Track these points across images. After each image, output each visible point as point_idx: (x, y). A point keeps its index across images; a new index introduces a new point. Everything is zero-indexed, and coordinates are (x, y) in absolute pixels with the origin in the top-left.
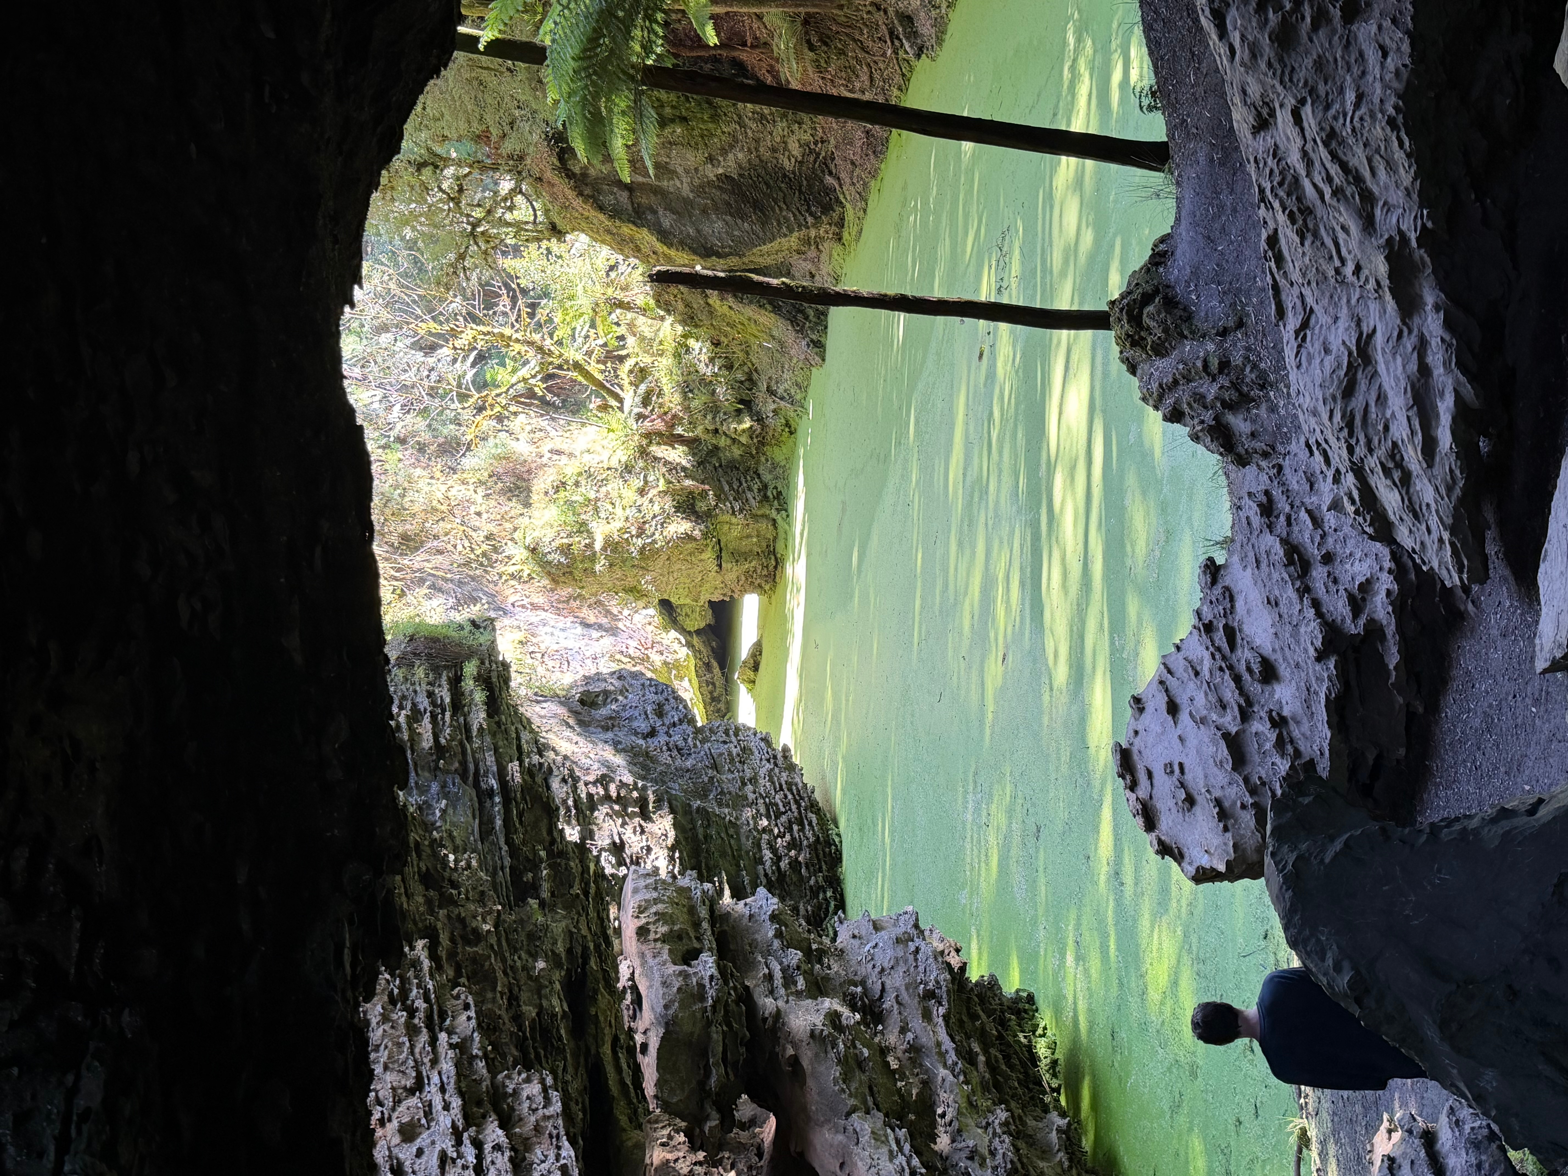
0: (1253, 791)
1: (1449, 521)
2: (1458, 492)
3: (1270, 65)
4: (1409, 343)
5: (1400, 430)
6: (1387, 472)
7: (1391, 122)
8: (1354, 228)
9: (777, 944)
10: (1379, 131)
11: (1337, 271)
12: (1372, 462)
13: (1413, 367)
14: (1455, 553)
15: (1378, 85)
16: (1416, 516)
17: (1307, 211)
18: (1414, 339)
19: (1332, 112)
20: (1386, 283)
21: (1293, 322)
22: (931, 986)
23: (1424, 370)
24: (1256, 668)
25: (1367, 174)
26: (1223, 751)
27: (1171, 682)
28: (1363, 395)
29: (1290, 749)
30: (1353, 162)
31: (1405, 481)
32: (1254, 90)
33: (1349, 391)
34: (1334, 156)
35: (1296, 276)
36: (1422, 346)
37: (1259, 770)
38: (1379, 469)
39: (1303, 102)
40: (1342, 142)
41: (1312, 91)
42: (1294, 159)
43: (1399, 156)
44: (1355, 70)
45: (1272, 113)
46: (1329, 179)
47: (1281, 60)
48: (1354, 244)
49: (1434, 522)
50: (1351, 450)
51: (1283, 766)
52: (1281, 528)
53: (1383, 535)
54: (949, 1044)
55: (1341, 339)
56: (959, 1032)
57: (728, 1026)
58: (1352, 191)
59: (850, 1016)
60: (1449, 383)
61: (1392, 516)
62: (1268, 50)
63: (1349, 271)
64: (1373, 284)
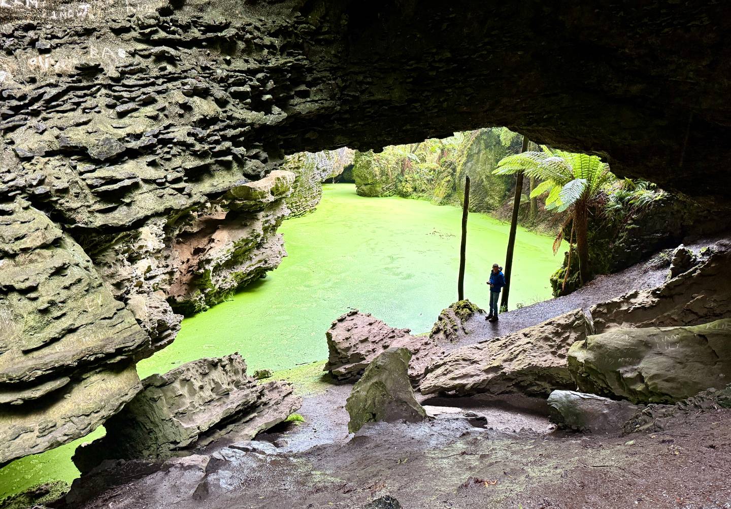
0: (354, 346)
1: (436, 385)
2: (444, 386)
3: (540, 336)
4: (478, 372)
5: (457, 372)
6: (446, 370)
7: (530, 364)
8: (505, 358)
9: (276, 217)
10: (527, 361)
11: (493, 355)
12: (448, 366)
13: (473, 374)
14: (429, 387)
15: (537, 360)
16: (436, 377)
17: (506, 347)
18: (480, 373)
19: (530, 350)
20: (492, 366)
21: (479, 346)
22: (268, 262)
23: (472, 376)
24: (386, 344)
25: (517, 359)
26: (363, 338)
27: (377, 324)
28: (463, 363)
29: (368, 354)
30: (519, 356)
31: (444, 374)
32: (533, 333)
33: (464, 360)
34: (520, 352)
35: (490, 345)
36: (478, 375)
37: (360, 346)
38: (446, 368)
39: (532, 344)
40: (524, 353)
41: (535, 346)
42: (518, 343)
43: (522, 366)
44: (540, 355)
45: (528, 337)
46: (515, 351)
47: (541, 338)
48: (500, 358)
49: (436, 381)
50: (450, 361)
51: (363, 352)
52: (423, 347)
53: (428, 371)
54: (253, 268)
55: (476, 357)
56: (256, 271)
57: (254, 205)
58: (513, 356)
59: (259, 240)
60: (470, 382)
61: (434, 372)
62: (543, 335)
63: (493, 357)
64: (491, 363)
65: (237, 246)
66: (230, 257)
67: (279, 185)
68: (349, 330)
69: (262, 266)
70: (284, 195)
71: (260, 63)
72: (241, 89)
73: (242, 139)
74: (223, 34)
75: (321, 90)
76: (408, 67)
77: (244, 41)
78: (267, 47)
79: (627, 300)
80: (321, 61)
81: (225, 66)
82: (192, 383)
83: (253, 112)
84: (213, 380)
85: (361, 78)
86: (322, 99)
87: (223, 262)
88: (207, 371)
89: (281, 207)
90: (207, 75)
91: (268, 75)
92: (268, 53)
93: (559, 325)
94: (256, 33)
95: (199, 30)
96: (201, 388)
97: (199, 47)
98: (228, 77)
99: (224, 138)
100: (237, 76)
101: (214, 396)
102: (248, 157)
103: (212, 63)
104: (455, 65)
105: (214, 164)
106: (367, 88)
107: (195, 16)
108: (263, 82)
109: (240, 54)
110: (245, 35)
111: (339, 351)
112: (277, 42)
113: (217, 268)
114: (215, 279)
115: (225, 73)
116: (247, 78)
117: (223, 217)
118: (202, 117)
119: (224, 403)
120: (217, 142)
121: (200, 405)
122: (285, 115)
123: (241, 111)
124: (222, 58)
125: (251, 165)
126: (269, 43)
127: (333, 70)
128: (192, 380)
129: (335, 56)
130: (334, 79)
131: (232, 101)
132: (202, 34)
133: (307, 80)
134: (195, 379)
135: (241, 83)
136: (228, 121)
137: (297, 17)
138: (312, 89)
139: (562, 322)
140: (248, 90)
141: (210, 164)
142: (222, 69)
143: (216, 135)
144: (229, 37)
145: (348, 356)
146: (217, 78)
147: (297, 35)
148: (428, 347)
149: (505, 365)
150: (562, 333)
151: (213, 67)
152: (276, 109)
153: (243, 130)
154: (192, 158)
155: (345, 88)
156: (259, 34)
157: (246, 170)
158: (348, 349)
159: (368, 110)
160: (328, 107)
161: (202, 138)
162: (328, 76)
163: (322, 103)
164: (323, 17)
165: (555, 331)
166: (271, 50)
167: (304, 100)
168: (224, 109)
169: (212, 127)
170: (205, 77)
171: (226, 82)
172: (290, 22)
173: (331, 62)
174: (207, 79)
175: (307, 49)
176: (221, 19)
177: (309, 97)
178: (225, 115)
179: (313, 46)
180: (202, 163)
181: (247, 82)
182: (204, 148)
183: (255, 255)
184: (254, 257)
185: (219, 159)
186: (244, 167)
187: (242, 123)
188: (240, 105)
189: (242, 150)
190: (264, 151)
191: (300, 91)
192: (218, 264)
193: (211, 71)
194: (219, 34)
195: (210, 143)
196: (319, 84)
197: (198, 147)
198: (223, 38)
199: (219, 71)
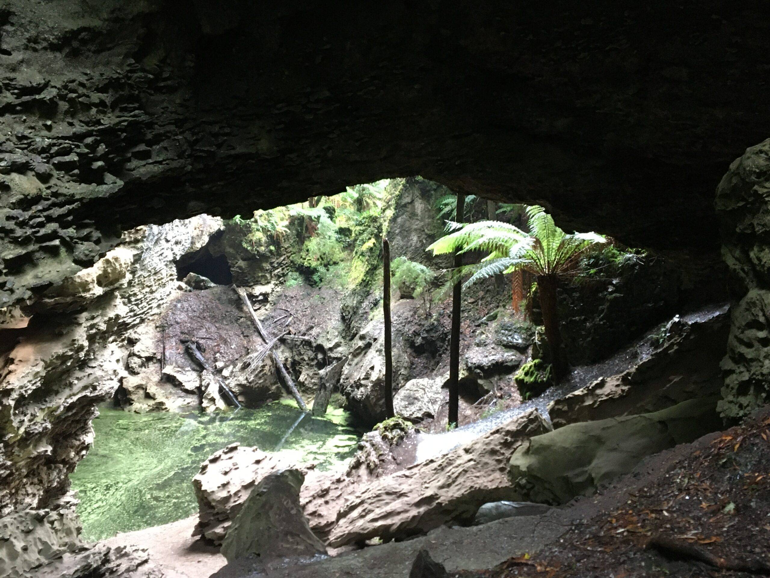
0: (235, 494)
1: (352, 532)
2: (362, 532)
3: (484, 449)
4: (406, 507)
5: (378, 511)
6: (364, 510)
7: (472, 487)
8: (440, 484)
9: (107, 319)
10: (469, 484)
11: (425, 482)
12: (366, 506)
13: (399, 510)
14: (341, 536)
15: (482, 481)
16: (351, 522)
17: (443, 469)
18: (409, 508)
19: (473, 470)
20: (424, 496)
21: (407, 473)
23: (399, 513)
25: (456, 483)
26: (248, 482)
28: (387, 498)
30: (459, 479)
31: (362, 517)
32: (476, 446)
33: (388, 494)
34: (460, 474)
35: (422, 470)
36: (406, 511)
38: (364, 508)
39: (475, 461)
40: (464, 475)
41: (478, 463)
42: (458, 462)
43: (463, 491)
44: (486, 474)
45: (471, 453)
46: (453, 473)
47: (486, 452)
48: (434, 485)
49: (350, 527)
50: (369, 498)
52: (334, 486)
53: (341, 515)
54: (75, 399)
55: (405, 488)
56: (80, 403)
57: (71, 304)
58: (450, 481)
59: (82, 355)
60: (396, 521)
61: (349, 516)
62: (489, 448)
63: (427, 485)
64: (422, 493)
65: (48, 367)
66: (39, 384)
67: (109, 270)
68: (226, 473)
69: (89, 394)
70: (117, 285)
71: (88, 126)
72: (67, 158)
73: (70, 218)
74: (42, 96)
75: (166, 148)
76: (277, 112)
77: (67, 101)
78: (95, 105)
79: (591, 392)
80: (163, 113)
81: (45, 133)
82: (12, 542)
83: (83, 185)
84: (40, 539)
85: (216, 129)
86: (167, 159)
87: (30, 392)
88: (31, 528)
89: (113, 303)
90: (24, 146)
91: (99, 138)
92: (97, 112)
93: (508, 433)
94: (81, 90)
95: (13, 94)
96: (25, 549)
97: (12, 113)
98: (50, 146)
99: (49, 219)
100: (61, 144)
101: (44, 560)
102: (77, 238)
103: (30, 131)
104: (338, 105)
105: (38, 251)
106: (225, 140)
107: (7, 78)
108: (93, 147)
109: (62, 117)
110: (67, 94)
111: (213, 504)
112: (107, 98)
113: (22, 402)
114: (18, 420)
115: (47, 142)
116: (73, 145)
117: (24, 324)
118: (22, 196)
119: (57, 568)
120: (41, 225)
121: (25, 571)
122: (120, 183)
123: (67, 185)
124: (41, 123)
125: (83, 248)
126: (97, 101)
127: (179, 123)
128: (12, 539)
129: (181, 105)
130: (181, 133)
131: (55, 173)
132: (16, 98)
133: (147, 138)
134: (15, 538)
135: (66, 152)
136: (53, 199)
137: (129, 65)
138: (154, 147)
139: (513, 428)
140: (75, 159)
141: (33, 252)
142: (43, 137)
143: (39, 217)
144: (50, 99)
145: (227, 510)
146: (37, 149)
147: (131, 87)
148: (341, 485)
149: (442, 492)
150: (512, 443)
151: (31, 135)
152: (109, 178)
153: (71, 207)
154: (12, 246)
155: (197, 141)
156: (85, 91)
157: (76, 255)
158: (226, 499)
159: (229, 166)
160: (176, 168)
161: (23, 221)
162: (174, 131)
163: (167, 164)
164: (163, 61)
165: (502, 441)
166: (100, 108)
167: (143, 163)
168: (47, 185)
169: (34, 207)
170: (23, 149)
171: (48, 152)
172: (121, 72)
173: (176, 112)
174: (25, 151)
175: (144, 100)
176: (38, 79)
177: (150, 157)
178: (49, 191)
179: (151, 95)
180: (24, 252)
181: (73, 149)
182: (26, 233)
183: (78, 379)
184: (76, 382)
185: (44, 244)
186: (73, 252)
187: (71, 199)
188: (66, 177)
189: (71, 231)
190: (97, 229)
191: (139, 152)
192: (22, 396)
193: (29, 141)
194: (37, 97)
195: (32, 227)
196: (163, 140)
197: (19, 232)
198: (42, 101)
199: (38, 139)
